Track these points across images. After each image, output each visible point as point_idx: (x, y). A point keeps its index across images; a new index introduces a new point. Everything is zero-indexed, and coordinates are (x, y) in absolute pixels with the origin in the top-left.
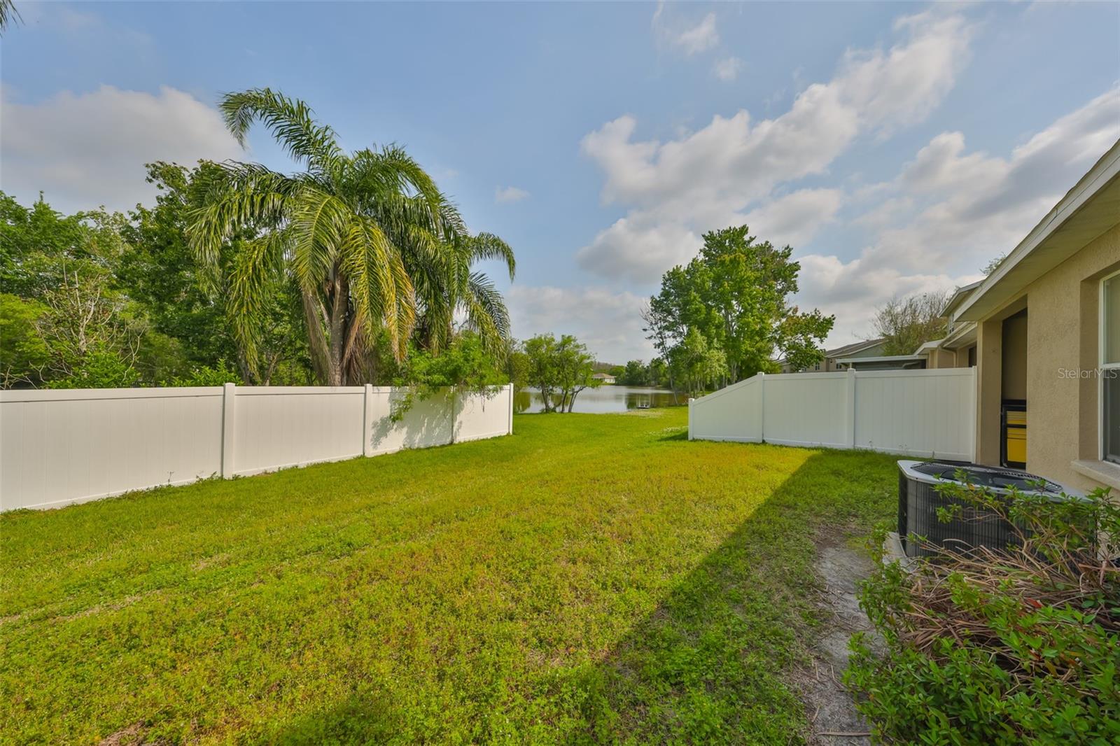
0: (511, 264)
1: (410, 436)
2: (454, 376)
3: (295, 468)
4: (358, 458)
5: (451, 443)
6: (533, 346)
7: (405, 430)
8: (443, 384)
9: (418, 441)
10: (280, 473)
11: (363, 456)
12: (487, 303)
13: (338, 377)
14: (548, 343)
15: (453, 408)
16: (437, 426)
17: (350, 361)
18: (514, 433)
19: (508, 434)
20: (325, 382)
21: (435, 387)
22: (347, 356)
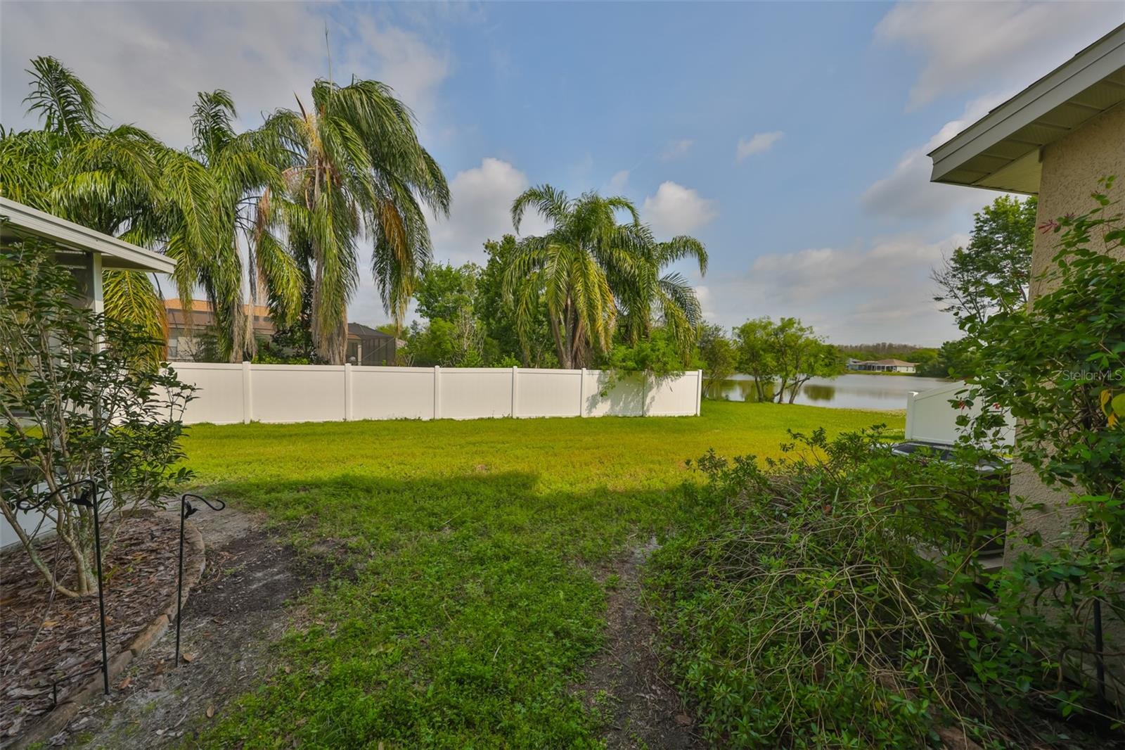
0: (703, 259)
1: (612, 406)
2: (643, 363)
3: (543, 418)
4: (576, 417)
5: (642, 416)
6: (746, 331)
7: (609, 402)
8: (634, 369)
9: (619, 411)
10: (537, 419)
11: (580, 416)
12: (681, 299)
13: (569, 363)
14: (765, 327)
15: (644, 387)
16: (632, 400)
17: (576, 353)
18: (701, 415)
19: (696, 415)
20: (562, 367)
21: (629, 371)
22: (574, 349)
